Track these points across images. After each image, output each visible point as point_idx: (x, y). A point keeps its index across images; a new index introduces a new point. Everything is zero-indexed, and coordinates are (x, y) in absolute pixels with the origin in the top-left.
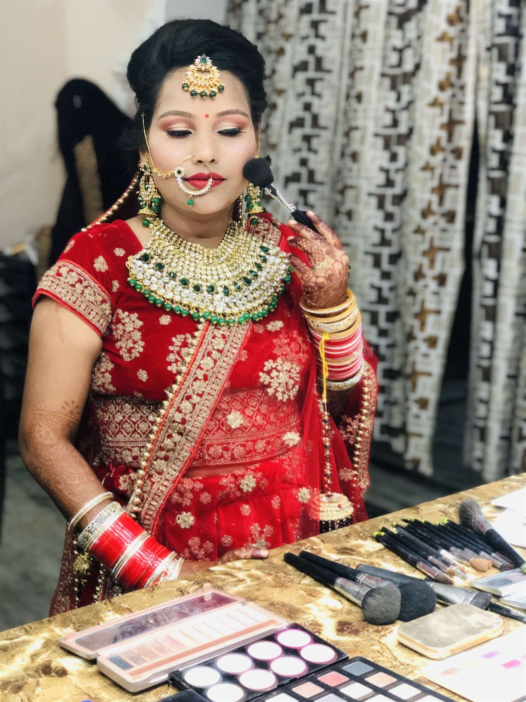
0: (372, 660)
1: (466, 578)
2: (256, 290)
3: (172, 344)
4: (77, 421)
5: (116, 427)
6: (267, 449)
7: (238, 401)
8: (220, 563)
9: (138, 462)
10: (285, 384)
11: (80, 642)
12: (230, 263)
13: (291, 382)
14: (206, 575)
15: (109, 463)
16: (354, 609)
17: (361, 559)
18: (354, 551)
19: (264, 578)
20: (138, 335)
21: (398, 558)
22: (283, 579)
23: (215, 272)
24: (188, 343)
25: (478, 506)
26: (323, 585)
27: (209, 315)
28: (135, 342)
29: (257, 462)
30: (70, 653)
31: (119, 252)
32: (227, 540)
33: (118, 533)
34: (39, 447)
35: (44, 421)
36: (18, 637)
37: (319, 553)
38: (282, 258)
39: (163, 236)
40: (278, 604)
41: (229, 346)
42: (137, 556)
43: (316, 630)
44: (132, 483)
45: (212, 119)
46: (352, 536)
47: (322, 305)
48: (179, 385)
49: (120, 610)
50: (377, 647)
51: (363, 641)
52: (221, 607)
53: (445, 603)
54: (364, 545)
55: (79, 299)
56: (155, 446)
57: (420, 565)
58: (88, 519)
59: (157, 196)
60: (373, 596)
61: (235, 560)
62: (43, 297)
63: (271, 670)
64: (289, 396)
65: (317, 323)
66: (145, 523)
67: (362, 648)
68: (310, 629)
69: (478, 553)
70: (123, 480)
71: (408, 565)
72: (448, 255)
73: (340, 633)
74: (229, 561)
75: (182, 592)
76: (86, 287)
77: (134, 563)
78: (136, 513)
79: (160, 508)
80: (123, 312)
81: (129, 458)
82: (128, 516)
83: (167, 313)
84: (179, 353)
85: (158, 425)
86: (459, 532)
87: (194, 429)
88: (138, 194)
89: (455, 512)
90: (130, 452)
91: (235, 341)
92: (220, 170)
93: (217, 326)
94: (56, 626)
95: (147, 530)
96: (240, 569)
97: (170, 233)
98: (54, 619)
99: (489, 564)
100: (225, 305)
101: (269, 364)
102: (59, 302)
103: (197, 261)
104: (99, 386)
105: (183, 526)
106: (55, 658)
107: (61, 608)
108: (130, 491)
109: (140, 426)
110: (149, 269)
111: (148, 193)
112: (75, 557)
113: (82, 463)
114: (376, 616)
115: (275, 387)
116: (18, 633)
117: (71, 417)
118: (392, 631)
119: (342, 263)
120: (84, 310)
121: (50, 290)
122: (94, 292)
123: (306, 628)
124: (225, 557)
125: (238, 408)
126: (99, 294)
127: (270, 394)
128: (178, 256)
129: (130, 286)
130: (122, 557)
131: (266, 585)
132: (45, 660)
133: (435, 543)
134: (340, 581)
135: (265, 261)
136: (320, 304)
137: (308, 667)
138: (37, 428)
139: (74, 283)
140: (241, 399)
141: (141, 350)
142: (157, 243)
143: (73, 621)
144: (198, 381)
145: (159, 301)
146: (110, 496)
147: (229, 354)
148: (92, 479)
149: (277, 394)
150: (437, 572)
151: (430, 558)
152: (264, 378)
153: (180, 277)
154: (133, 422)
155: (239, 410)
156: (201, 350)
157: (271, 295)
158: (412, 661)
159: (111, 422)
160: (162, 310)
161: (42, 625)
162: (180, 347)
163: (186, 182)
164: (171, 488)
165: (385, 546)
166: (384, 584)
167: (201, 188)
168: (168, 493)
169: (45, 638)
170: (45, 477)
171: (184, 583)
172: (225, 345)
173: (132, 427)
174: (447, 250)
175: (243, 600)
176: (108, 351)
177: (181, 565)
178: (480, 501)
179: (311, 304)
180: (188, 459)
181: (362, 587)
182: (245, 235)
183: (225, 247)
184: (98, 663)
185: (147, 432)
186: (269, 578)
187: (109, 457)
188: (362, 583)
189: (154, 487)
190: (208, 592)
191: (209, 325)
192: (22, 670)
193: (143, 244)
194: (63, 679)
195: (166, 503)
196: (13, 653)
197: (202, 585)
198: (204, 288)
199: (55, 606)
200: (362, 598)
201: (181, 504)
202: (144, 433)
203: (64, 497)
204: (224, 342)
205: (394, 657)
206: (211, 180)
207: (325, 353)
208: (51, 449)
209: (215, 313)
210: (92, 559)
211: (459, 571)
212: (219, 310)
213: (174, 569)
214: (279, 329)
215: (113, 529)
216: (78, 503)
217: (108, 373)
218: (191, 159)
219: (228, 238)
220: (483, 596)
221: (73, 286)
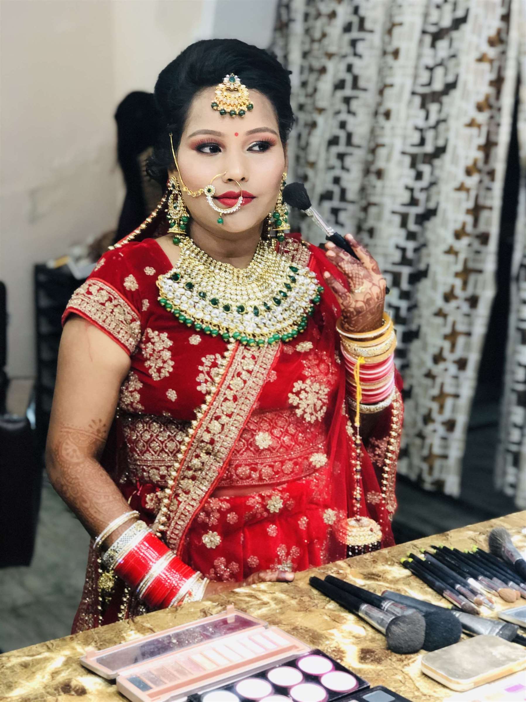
0: (393, 690)
1: (494, 609)
2: (286, 310)
3: (202, 364)
4: (104, 439)
5: (144, 446)
6: (295, 470)
7: (266, 421)
8: (244, 584)
9: (165, 481)
10: (313, 406)
11: (101, 661)
12: (260, 284)
13: (319, 403)
14: (231, 597)
15: (137, 481)
16: (378, 636)
17: (387, 585)
18: (380, 576)
19: (288, 602)
20: (167, 355)
21: (425, 585)
22: (307, 603)
23: (244, 292)
24: (217, 364)
25: (508, 535)
26: (347, 611)
27: (239, 335)
28: (164, 362)
29: (284, 483)
30: (90, 672)
31: (150, 271)
32: (253, 561)
33: (143, 553)
34: (65, 466)
35: (71, 440)
36: (40, 654)
37: (345, 578)
38: (311, 278)
39: (193, 255)
40: (301, 629)
41: (258, 367)
42: (162, 576)
43: (338, 657)
44: (158, 502)
45: (242, 137)
46: (379, 561)
47: (359, 330)
48: (208, 406)
49: (142, 630)
50: (399, 677)
51: (386, 670)
52: (243, 630)
53: (471, 633)
54: (390, 571)
55: (109, 318)
56: (183, 465)
57: (447, 593)
58: (113, 538)
59: (185, 215)
60: (397, 624)
61: (260, 582)
62: (74, 315)
63: (291, 696)
64: (317, 417)
65: (354, 347)
66: (171, 542)
67: (384, 677)
68: (332, 656)
69: (507, 583)
70: (150, 498)
71: (434, 593)
72: (480, 277)
73: (363, 661)
74: (254, 583)
75: (205, 613)
76: (116, 306)
77: (158, 582)
78: (162, 532)
79: (186, 527)
80: (153, 332)
81: (157, 477)
82: (153, 536)
83: (197, 333)
84: (208, 373)
85: (186, 444)
86: (487, 560)
87: (222, 449)
88: (167, 212)
89: (485, 540)
90: (158, 471)
91: (264, 362)
92: (250, 188)
93: (247, 346)
94: (78, 644)
95: (173, 549)
96: (264, 592)
97: (200, 252)
98: (76, 636)
99: (517, 595)
100: (255, 325)
101: (298, 385)
102: (89, 320)
103: (227, 281)
104: (127, 405)
105: (208, 546)
106: (76, 676)
107: (84, 626)
108: (156, 510)
109: (167, 445)
110: (179, 288)
111: (177, 212)
112: (99, 575)
113: (108, 481)
114: (400, 645)
115: (303, 409)
116: (40, 650)
117: (97, 435)
118: (415, 661)
119: (380, 287)
120: (114, 329)
121: (79, 308)
122: (124, 311)
123: (328, 654)
124: (250, 579)
125: (267, 429)
126: (128, 313)
127: (298, 416)
128: (208, 275)
129: (161, 305)
130: (147, 577)
131: (290, 609)
132: (66, 678)
133: (464, 571)
134: (364, 607)
135: (294, 280)
136: (357, 328)
137: (328, 695)
138: (64, 445)
139: (104, 302)
140: (269, 419)
141: (171, 370)
142: (187, 263)
143: (95, 640)
144: (227, 401)
145: (189, 321)
146: (135, 515)
147: (258, 375)
148: (118, 498)
149: (305, 416)
150: (463, 601)
151: (458, 586)
152: (293, 399)
153: (210, 297)
154: (160, 441)
155: (268, 431)
156: (230, 369)
157: (301, 316)
158: (435, 692)
159: (139, 440)
160: (192, 330)
161: (64, 643)
162: (210, 367)
163: (217, 201)
164: (198, 508)
165: (412, 573)
166: (409, 612)
167: (231, 206)
168: (194, 513)
169: (66, 656)
170: (71, 495)
171: (208, 604)
172: (255, 365)
173: (159, 446)
174: (480, 271)
175: (266, 624)
176: (137, 370)
177: (206, 585)
178: (511, 529)
179: (348, 328)
180: (215, 480)
181: (386, 614)
182: (275, 255)
183: (255, 267)
184: (117, 683)
185: (175, 452)
186: (294, 602)
187: (136, 475)
188: (387, 611)
189: (180, 506)
190: (231, 614)
191: (239, 345)
192: (41, 688)
193: (173, 263)
194: (82, 698)
195: (192, 522)
196: (34, 669)
197: (226, 607)
198: (234, 308)
199: (78, 624)
200: (387, 625)
201: (207, 524)
202: (172, 453)
203: (90, 515)
204: (254, 363)
205: (417, 687)
206: (241, 198)
207: (360, 378)
208: (78, 467)
209: (245, 333)
210: (116, 577)
211: (486, 601)
212: (249, 331)
213: (198, 589)
214: (308, 351)
215: (139, 549)
216: (103, 522)
217: (137, 392)
218: (221, 177)
219: (257, 258)
220: (509, 628)
221: (103, 304)
